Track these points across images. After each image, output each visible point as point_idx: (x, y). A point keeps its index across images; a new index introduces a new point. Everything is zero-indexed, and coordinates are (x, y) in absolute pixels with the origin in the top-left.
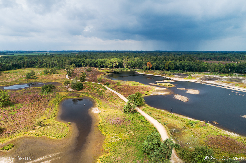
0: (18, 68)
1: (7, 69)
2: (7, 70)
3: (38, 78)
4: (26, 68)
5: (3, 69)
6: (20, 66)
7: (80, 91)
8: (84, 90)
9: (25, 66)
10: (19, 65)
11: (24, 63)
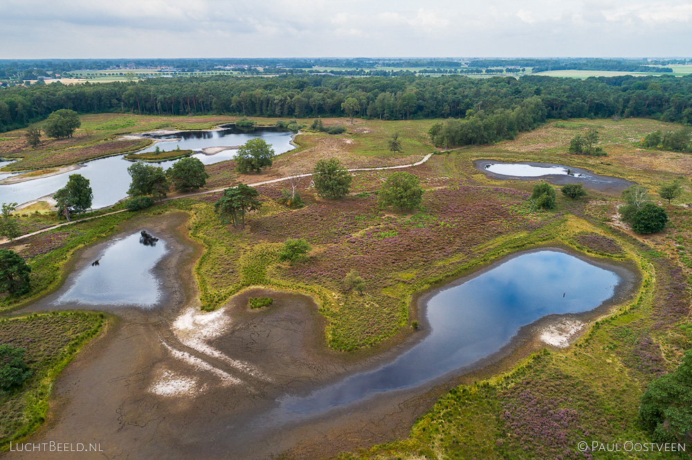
0: (603, 117)
1: (569, 115)
2: (571, 117)
3: (605, 155)
4: (627, 117)
5: (560, 114)
6: (609, 110)
7: (640, 240)
8: (658, 238)
9: (627, 110)
10: (607, 107)
11: (627, 101)
